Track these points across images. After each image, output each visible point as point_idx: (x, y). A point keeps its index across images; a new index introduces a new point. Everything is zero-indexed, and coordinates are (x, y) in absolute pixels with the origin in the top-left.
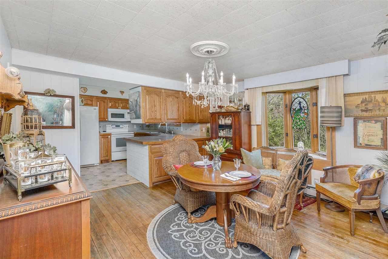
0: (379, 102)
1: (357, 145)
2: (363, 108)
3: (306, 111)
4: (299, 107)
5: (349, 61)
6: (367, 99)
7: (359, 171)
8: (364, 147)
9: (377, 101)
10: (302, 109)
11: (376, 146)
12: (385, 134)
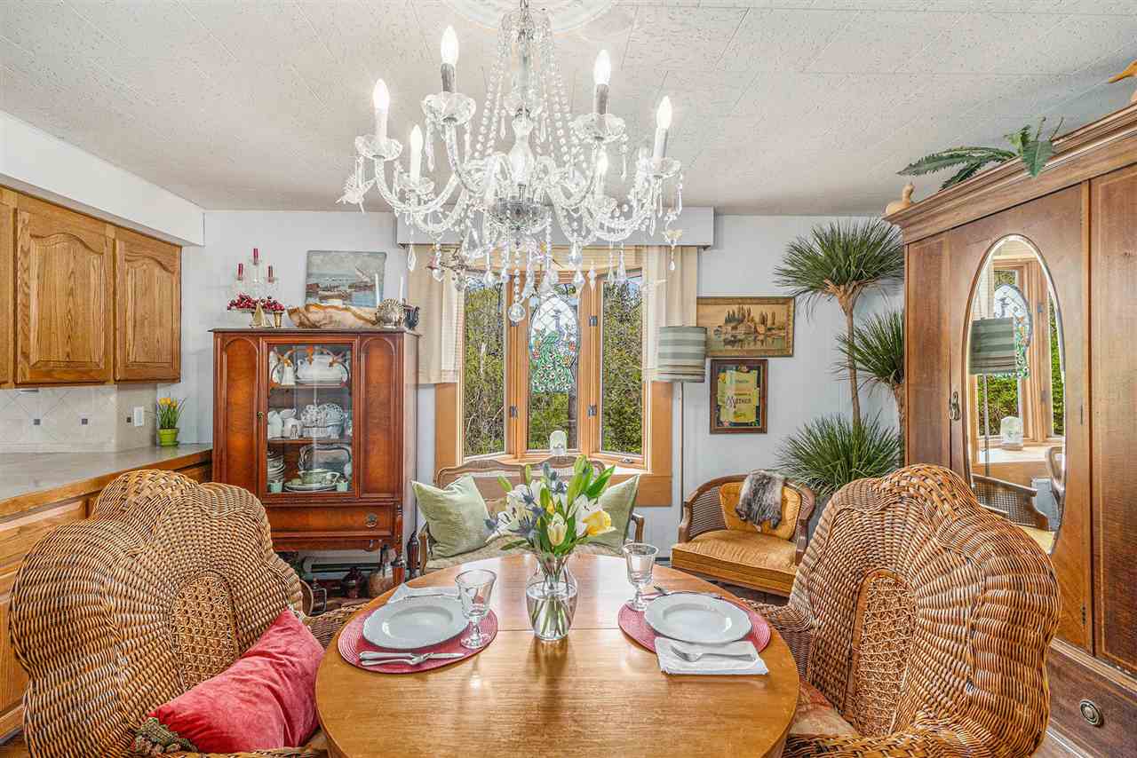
0: (755, 324)
1: (717, 427)
2: (729, 337)
3: (573, 339)
4: (553, 328)
5: (716, 214)
6: (736, 316)
7: (745, 489)
8: (730, 429)
9: (753, 320)
10: (561, 333)
11: (747, 424)
12: (763, 397)
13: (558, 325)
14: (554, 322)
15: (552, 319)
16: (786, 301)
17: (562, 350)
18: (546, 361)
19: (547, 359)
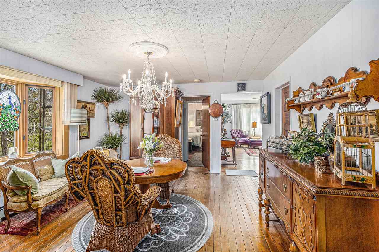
3: (18, 109)
4: (8, 103)
6: (84, 106)
8: (82, 138)
9: (87, 108)
10: (13, 106)
11: (86, 136)
12: (89, 129)
13: (10, 102)
14: (9, 101)
15: (8, 99)
16: (94, 104)
17: (13, 113)
18: (5, 118)
19: (5, 116)
